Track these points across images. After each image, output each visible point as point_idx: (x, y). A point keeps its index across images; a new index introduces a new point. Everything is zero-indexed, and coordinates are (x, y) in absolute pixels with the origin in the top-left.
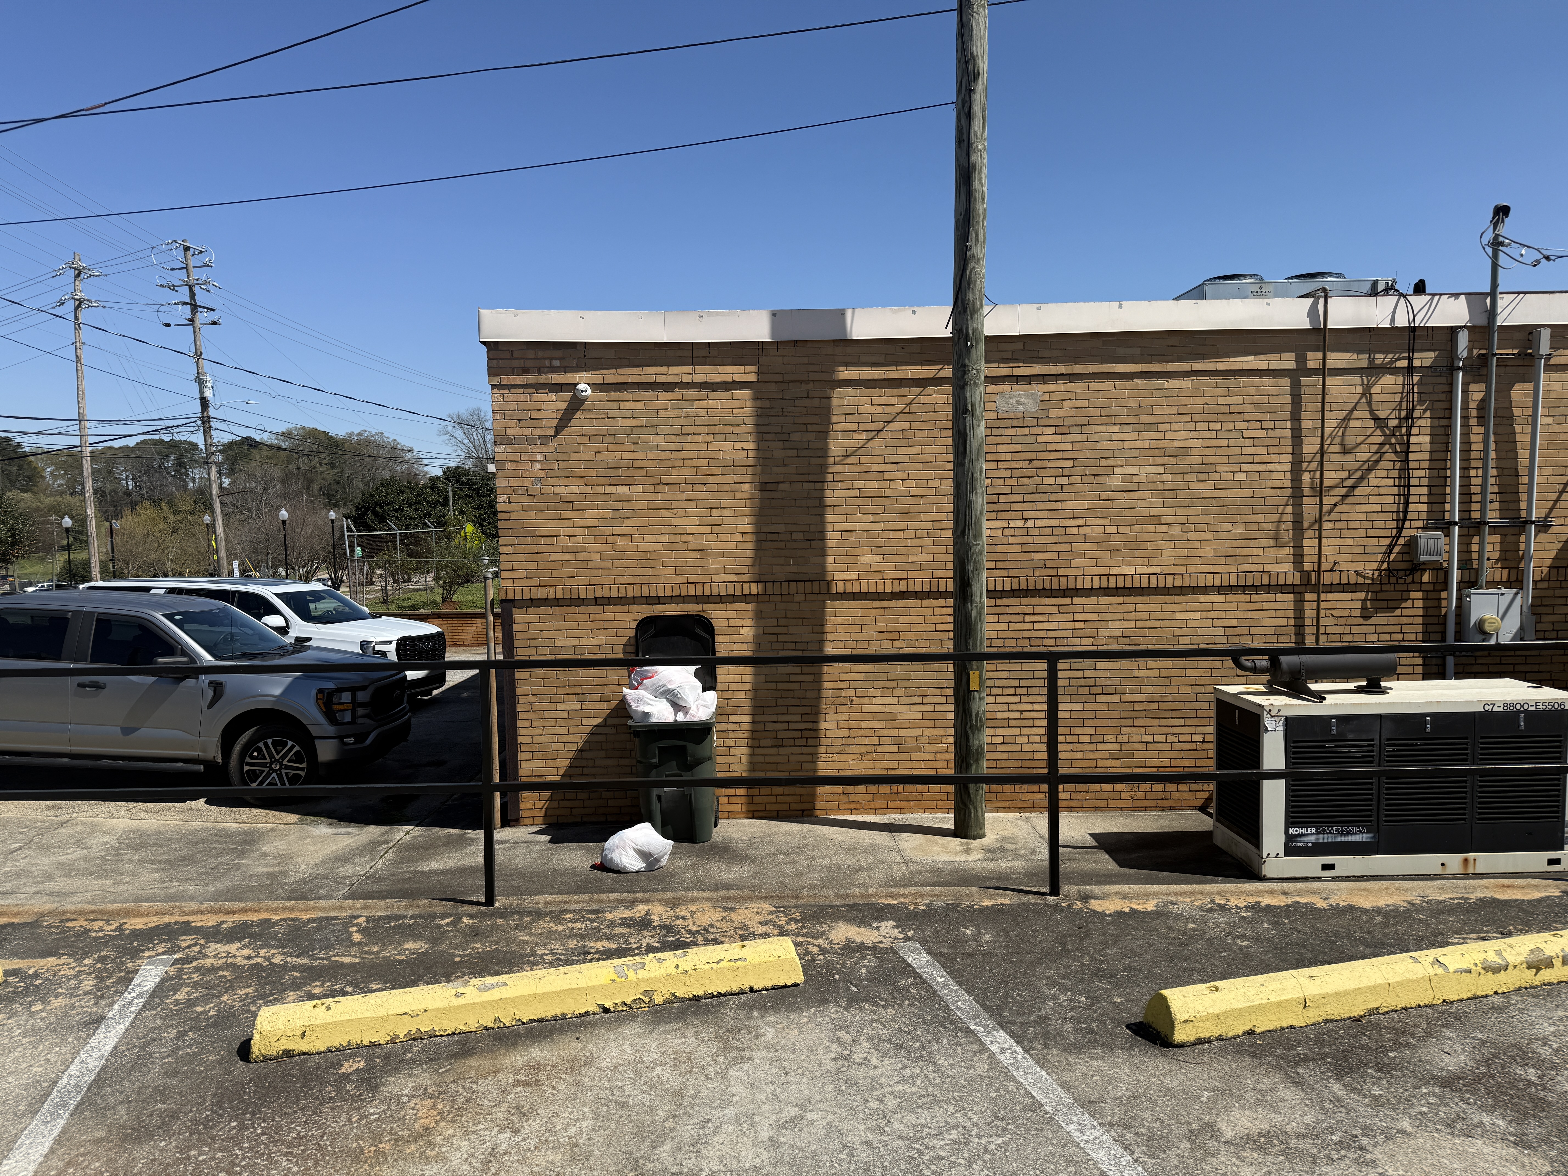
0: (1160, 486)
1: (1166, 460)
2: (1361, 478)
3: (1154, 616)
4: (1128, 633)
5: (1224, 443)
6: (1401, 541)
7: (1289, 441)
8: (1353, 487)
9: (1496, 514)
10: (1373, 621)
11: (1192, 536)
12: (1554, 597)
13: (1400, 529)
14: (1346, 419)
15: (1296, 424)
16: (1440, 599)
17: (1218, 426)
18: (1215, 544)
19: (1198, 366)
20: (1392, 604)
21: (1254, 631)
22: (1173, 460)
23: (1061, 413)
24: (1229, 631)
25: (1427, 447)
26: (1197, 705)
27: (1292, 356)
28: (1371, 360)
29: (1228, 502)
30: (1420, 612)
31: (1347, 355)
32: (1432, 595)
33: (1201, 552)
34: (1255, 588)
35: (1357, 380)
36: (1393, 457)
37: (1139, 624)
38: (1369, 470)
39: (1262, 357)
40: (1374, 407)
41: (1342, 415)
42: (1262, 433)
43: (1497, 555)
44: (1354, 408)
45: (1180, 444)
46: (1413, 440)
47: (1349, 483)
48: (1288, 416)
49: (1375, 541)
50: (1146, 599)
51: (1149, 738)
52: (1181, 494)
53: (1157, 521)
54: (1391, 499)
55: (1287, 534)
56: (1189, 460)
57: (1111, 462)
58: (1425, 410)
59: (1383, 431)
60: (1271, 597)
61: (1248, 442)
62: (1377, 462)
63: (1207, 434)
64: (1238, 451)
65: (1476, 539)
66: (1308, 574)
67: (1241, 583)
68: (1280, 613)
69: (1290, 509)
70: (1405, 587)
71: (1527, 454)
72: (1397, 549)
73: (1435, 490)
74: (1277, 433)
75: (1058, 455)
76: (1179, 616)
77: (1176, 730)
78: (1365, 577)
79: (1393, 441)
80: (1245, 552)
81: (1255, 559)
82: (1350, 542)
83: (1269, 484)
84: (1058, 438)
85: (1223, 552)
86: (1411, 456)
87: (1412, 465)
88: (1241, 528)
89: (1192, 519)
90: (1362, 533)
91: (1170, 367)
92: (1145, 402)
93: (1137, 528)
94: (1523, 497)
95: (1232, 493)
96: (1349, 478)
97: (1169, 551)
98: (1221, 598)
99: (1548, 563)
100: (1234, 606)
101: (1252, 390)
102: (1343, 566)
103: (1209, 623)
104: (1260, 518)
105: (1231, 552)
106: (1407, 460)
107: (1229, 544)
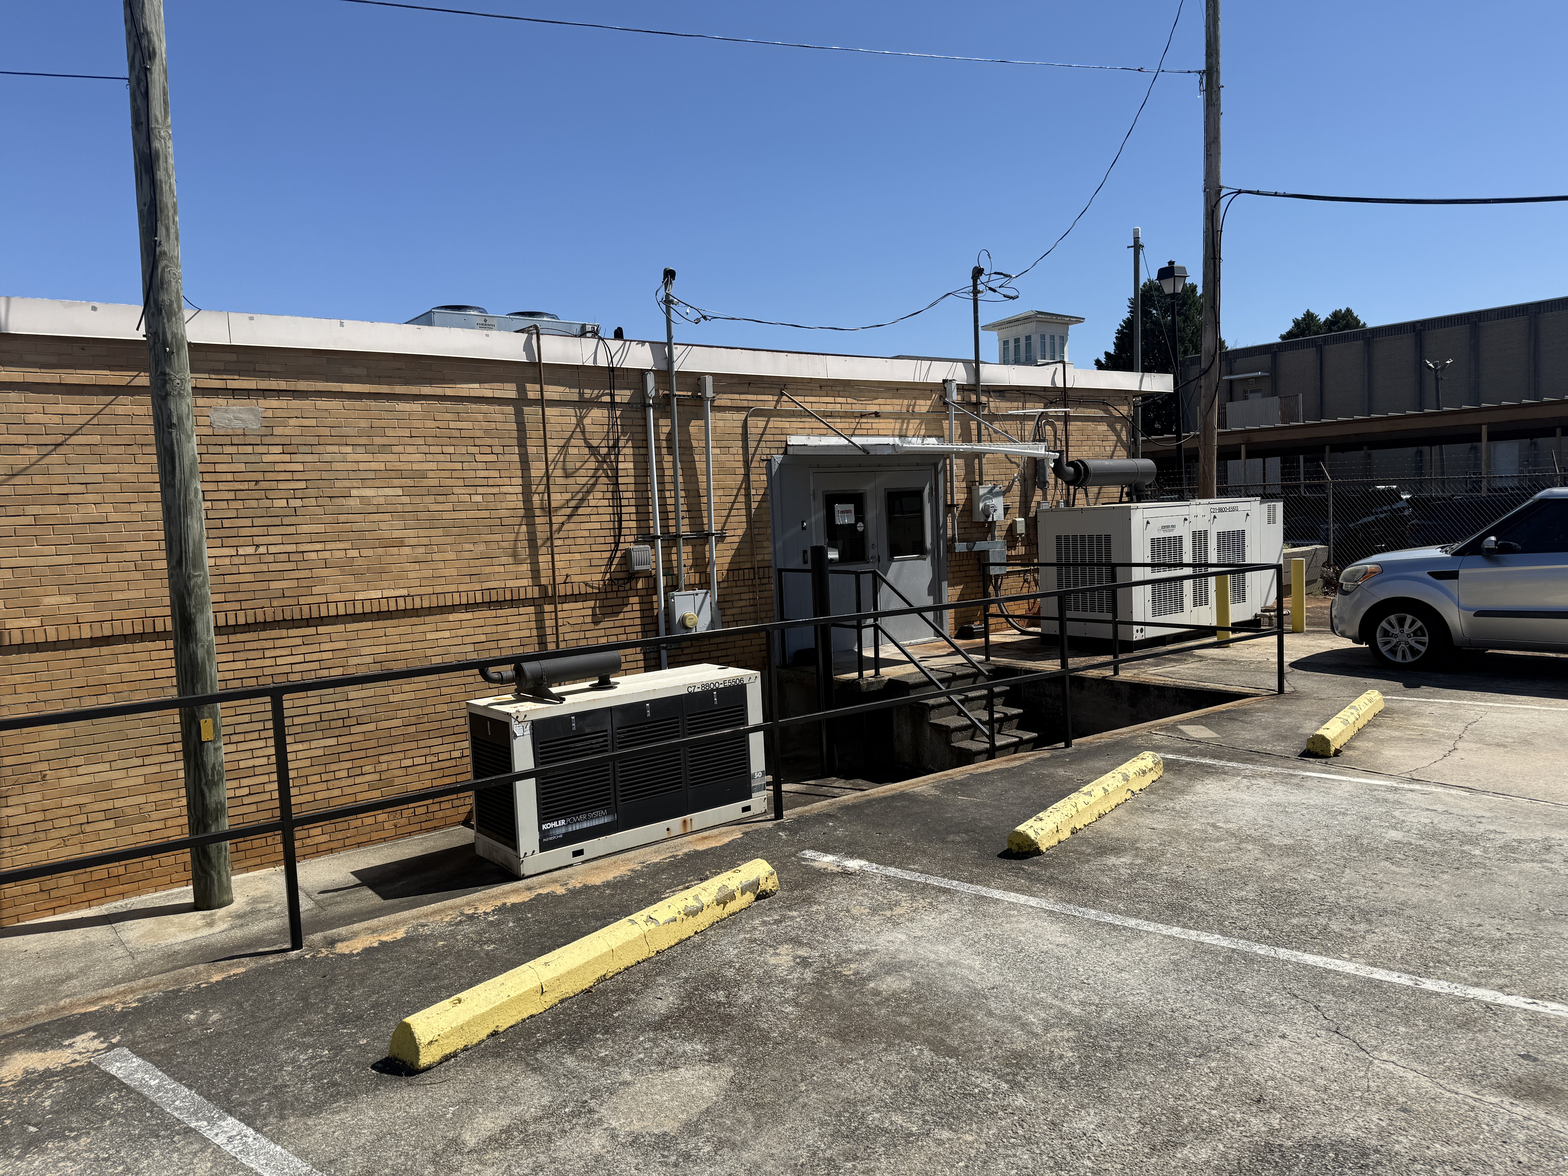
0: (400, 508)
1: (403, 482)
2: (582, 500)
3: (404, 638)
4: (379, 658)
5: (459, 466)
6: (619, 554)
7: (518, 465)
8: (576, 508)
9: (687, 528)
10: (602, 625)
11: (436, 557)
12: (732, 594)
13: (617, 544)
14: (565, 446)
15: (523, 449)
16: (652, 602)
17: (451, 450)
18: (458, 564)
19: (426, 390)
20: (616, 609)
21: (502, 644)
22: (410, 482)
23: (287, 431)
24: (478, 647)
25: (632, 472)
26: (453, 722)
27: (513, 386)
28: (581, 395)
29: (468, 522)
30: (638, 614)
31: (561, 389)
32: (646, 599)
33: (446, 572)
34: (499, 604)
35: (570, 411)
36: (606, 480)
37: (391, 648)
38: (588, 492)
39: (486, 385)
40: (588, 436)
41: (562, 442)
42: (493, 458)
43: (690, 562)
44: (571, 437)
45: (416, 467)
46: (621, 466)
47: (573, 503)
48: (515, 442)
49: (598, 555)
50: (395, 622)
51: (408, 762)
52: (421, 515)
53: (400, 543)
54: (607, 518)
55: (524, 552)
56: (426, 482)
57: (347, 484)
58: (628, 440)
59: (596, 458)
60: (514, 611)
61: (481, 466)
62: (594, 485)
63: (441, 458)
64: (472, 474)
65: (674, 550)
66: (545, 587)
67: (487, 599)
68: (523, 626)
69: (524, 528)
70: (624, 594)
71: (704, 478)
72: (616, 561)
73: (641, 509)
74: (507, 458)
75: (288, 476)
76: (429, 636)
77: (434, 750)
78: (593, 587)
79: (605, 466)
80: (488, 570)
81: (497, 577)
82: (578, 556)
83: (504, 505)
84: (287, 458)
85: (467, 571)
86: (621, 480)
87: (621, 488)
88: (482, 547)
89: (434, 540)
90: (587, 548)
91: (399, 389)
92: (377, 423)
93: (380, 551)
94: (705, 514)
95: (471, 514)
96: (572, 499)
97: (415, 573)
98: (469, 616)
99: (726, 566)
100: (481, 622)
101: (480, 417)
102: (574, 579)
103: (459, 641)
104: (498, 537)
105: (474, 571)
106: (617, 484)
107: (472, 563)
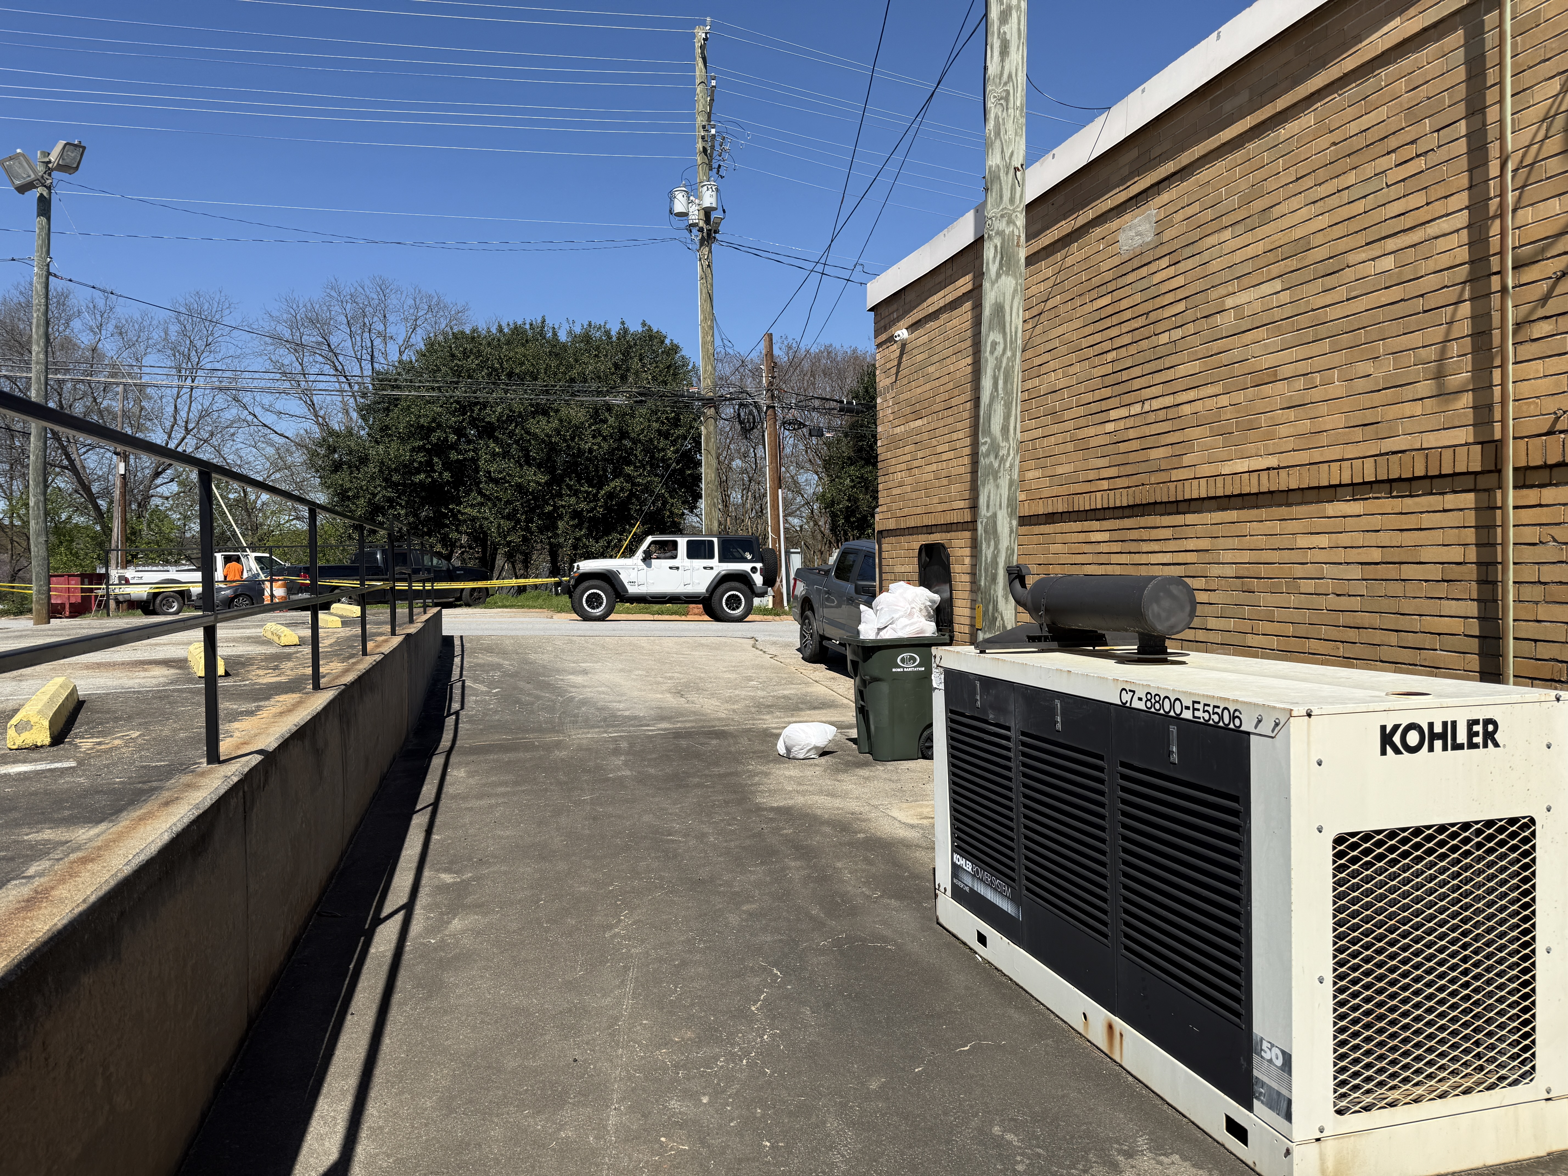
0: (1278, 314)
1: (1284, 267)
4: (1243, 570)
5: (1360, 207)
7: (1465, 162)
11: (1316, 394)
17: (1352, 178)
18: (1346, 404)
22: (1293, 263)
23: (1176, 231)
24: (1371, 572)
42: (1421, 163)
48: (1463, 108)
53: (1274, 377)
56: (1310, 257)
57: (1220, 291)
60: (1435, 501)
61: (1394, 192)
63: (1336, 201)
64: (1379, 214)
66: (1496, 446)
68: (1453, 536)
74: (1444, 153)
75: (1171, 297)
76: (1302, 542)
81: (1410, 425)
83: (1431, 265)
84: (1172, 271)
88: (1389, 364)
89: (1318, 364)
91: (1287, 100)
93: (1253, 394)
97: (1288, 428)
98: (1361, 507)
100: (1376, 522)
103: (1341, 556)
104: (1416, 339)
105: (1368, 417)
107: (1366, 401)
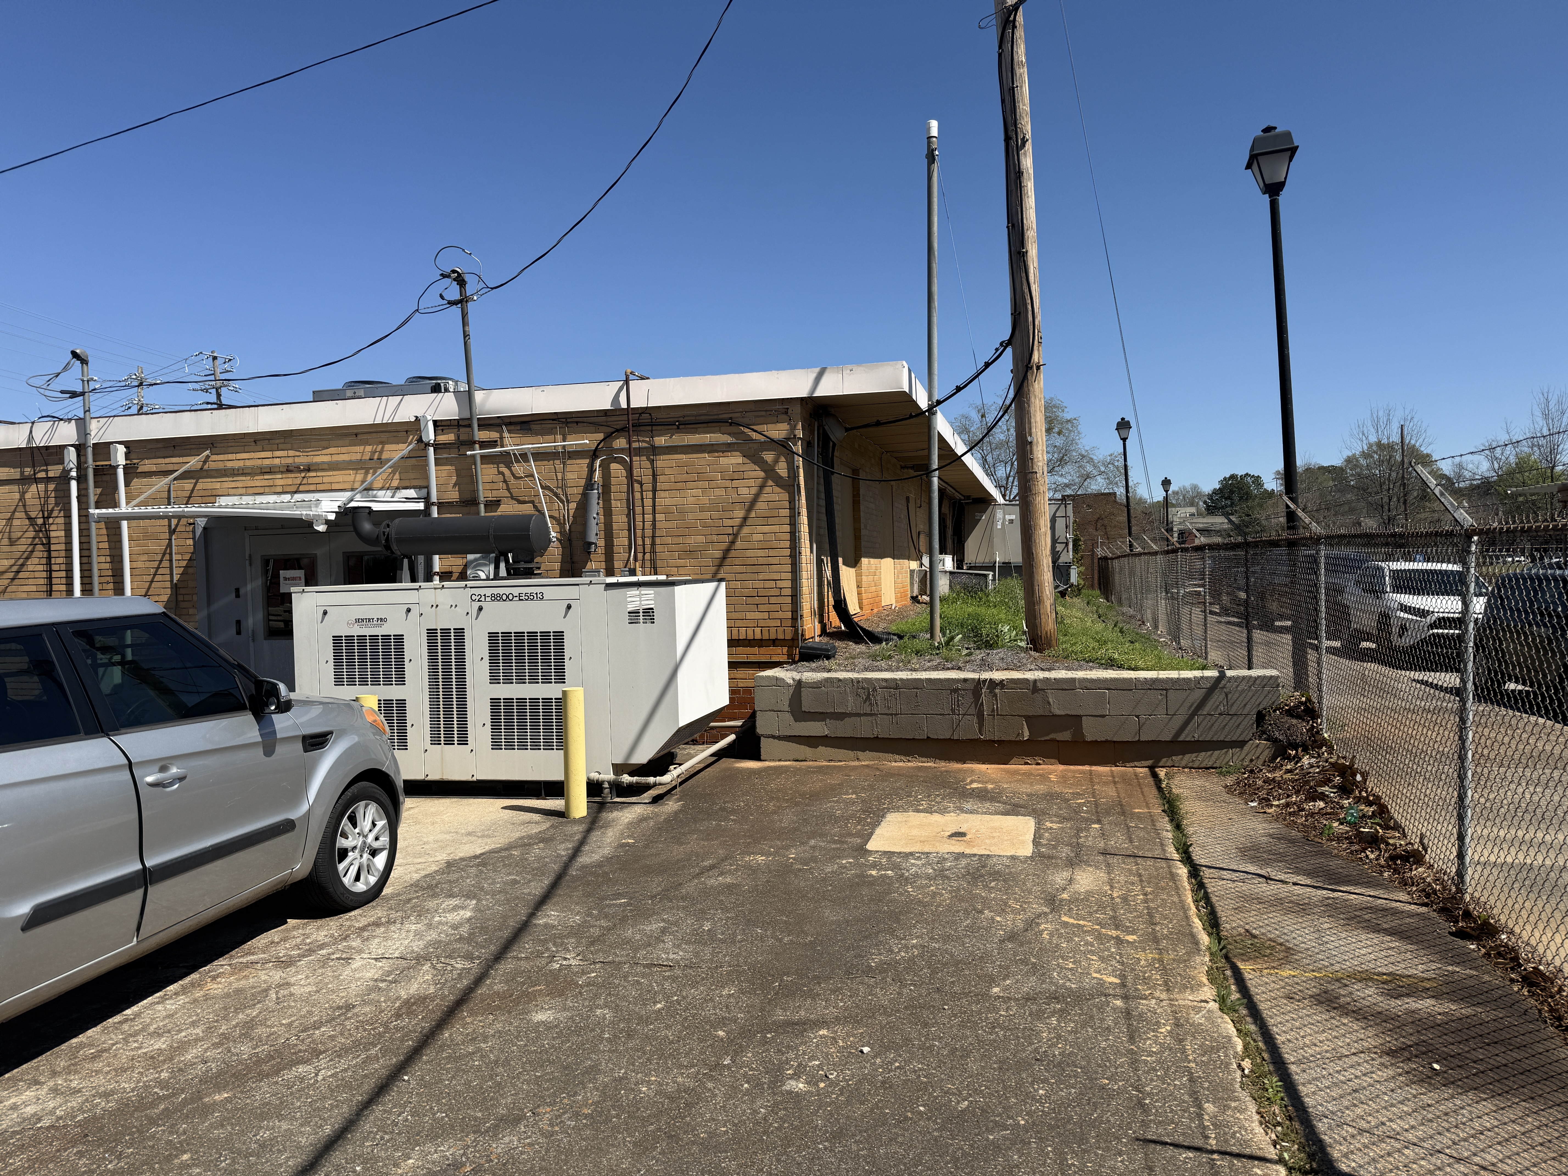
2: (22, 565)
28: (24, 473)
31: (6, 470)
35: (15, 488)
36: (41, 547)
38: (27, 558)
40: (27, 508)
41: (9, 515)
44: (15, 510)
46: (52, 534)
47: (16, 568)
58: (60, 511)
59: (34, 528)
62: (32, 552)
79: (41, 535)
86: (52, 547)
96: (13, 564)
106: (49, 551)
